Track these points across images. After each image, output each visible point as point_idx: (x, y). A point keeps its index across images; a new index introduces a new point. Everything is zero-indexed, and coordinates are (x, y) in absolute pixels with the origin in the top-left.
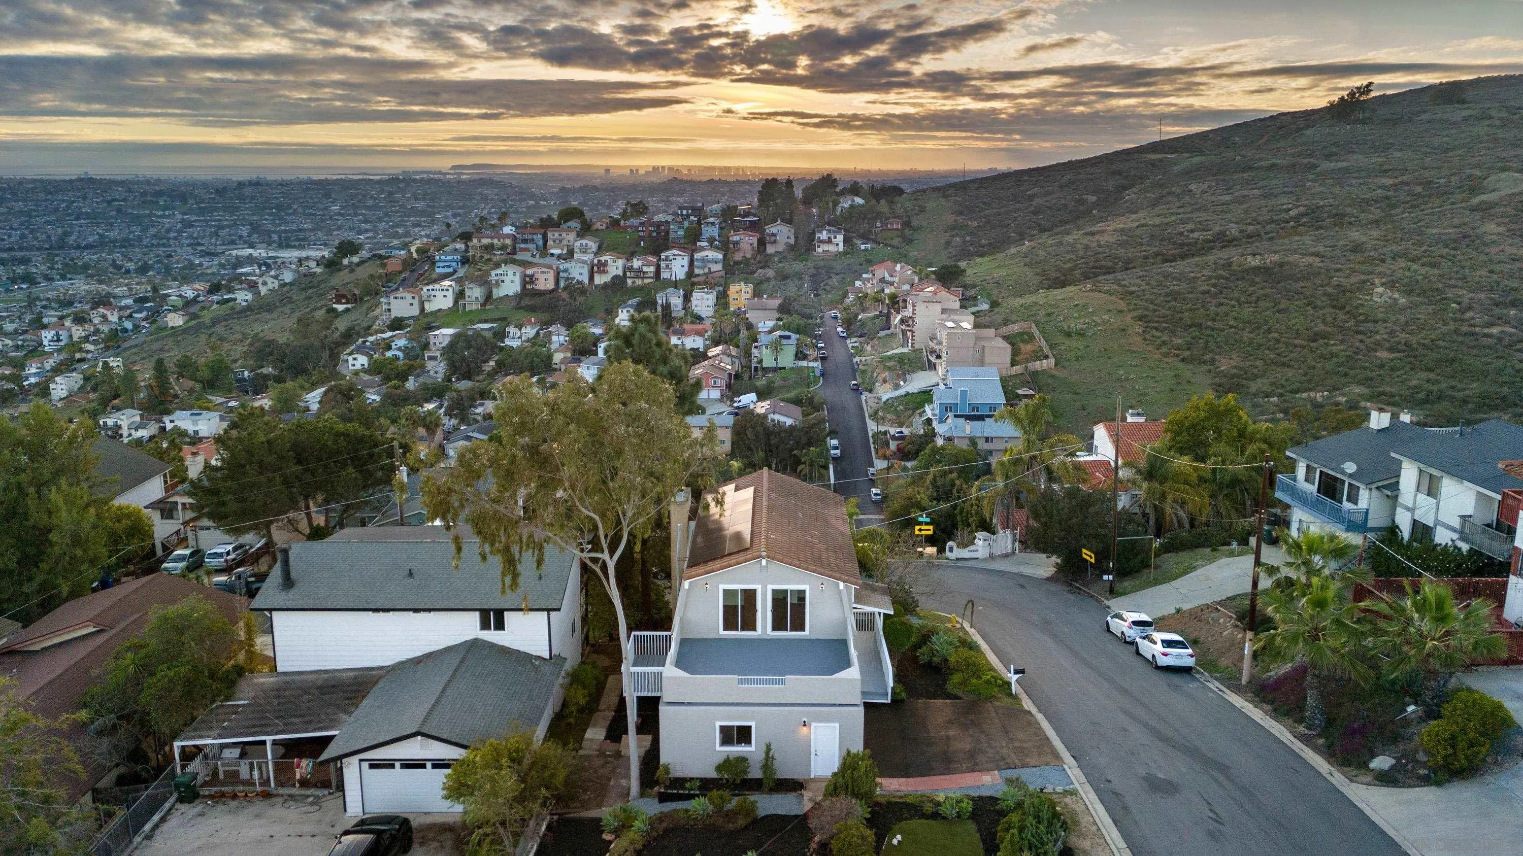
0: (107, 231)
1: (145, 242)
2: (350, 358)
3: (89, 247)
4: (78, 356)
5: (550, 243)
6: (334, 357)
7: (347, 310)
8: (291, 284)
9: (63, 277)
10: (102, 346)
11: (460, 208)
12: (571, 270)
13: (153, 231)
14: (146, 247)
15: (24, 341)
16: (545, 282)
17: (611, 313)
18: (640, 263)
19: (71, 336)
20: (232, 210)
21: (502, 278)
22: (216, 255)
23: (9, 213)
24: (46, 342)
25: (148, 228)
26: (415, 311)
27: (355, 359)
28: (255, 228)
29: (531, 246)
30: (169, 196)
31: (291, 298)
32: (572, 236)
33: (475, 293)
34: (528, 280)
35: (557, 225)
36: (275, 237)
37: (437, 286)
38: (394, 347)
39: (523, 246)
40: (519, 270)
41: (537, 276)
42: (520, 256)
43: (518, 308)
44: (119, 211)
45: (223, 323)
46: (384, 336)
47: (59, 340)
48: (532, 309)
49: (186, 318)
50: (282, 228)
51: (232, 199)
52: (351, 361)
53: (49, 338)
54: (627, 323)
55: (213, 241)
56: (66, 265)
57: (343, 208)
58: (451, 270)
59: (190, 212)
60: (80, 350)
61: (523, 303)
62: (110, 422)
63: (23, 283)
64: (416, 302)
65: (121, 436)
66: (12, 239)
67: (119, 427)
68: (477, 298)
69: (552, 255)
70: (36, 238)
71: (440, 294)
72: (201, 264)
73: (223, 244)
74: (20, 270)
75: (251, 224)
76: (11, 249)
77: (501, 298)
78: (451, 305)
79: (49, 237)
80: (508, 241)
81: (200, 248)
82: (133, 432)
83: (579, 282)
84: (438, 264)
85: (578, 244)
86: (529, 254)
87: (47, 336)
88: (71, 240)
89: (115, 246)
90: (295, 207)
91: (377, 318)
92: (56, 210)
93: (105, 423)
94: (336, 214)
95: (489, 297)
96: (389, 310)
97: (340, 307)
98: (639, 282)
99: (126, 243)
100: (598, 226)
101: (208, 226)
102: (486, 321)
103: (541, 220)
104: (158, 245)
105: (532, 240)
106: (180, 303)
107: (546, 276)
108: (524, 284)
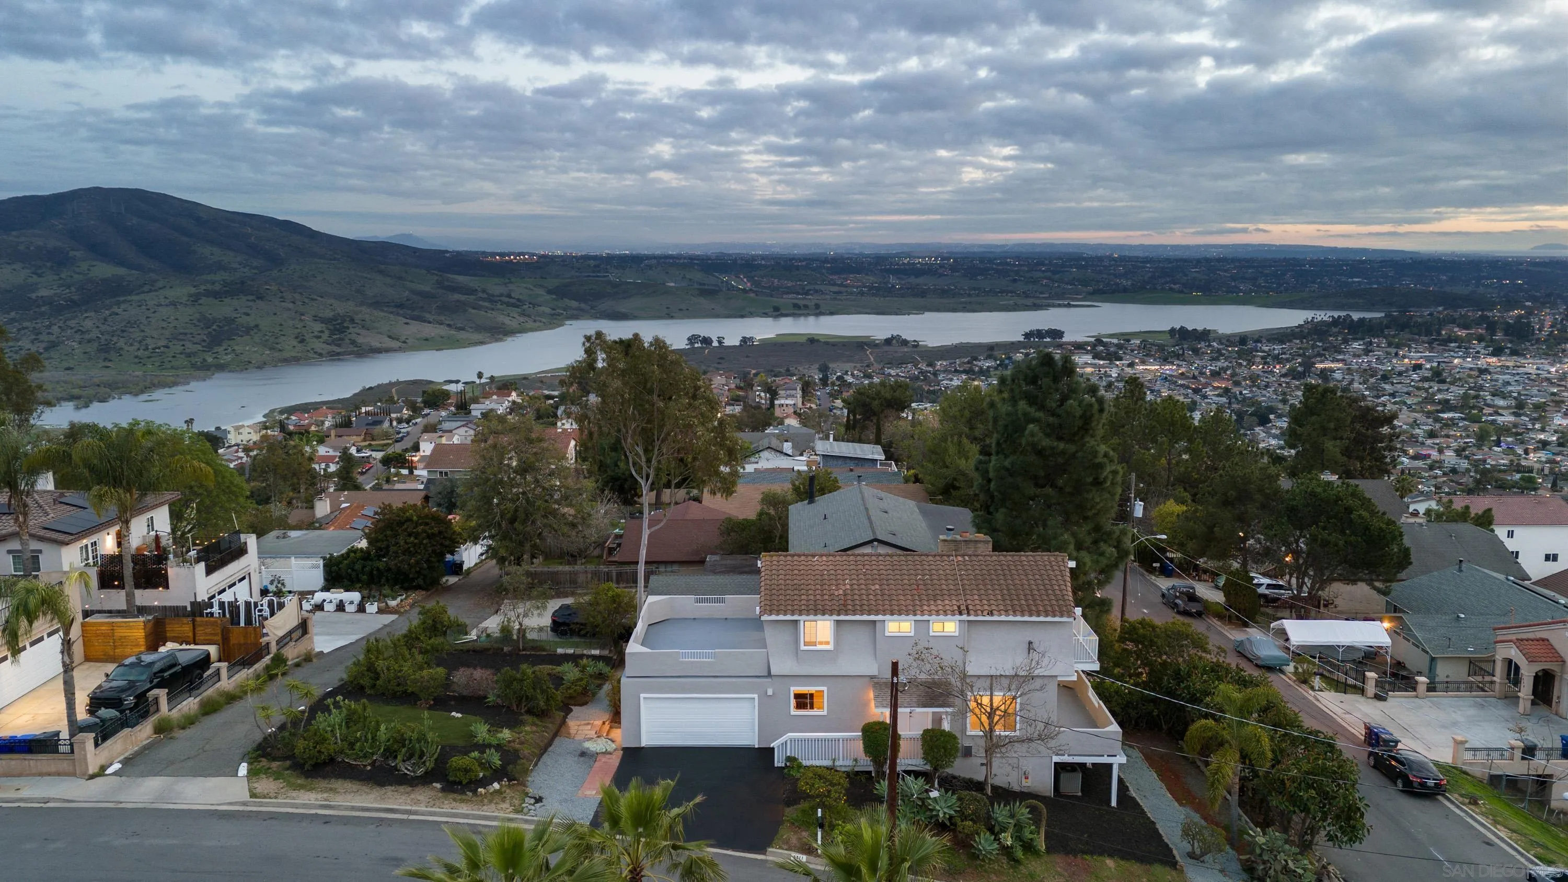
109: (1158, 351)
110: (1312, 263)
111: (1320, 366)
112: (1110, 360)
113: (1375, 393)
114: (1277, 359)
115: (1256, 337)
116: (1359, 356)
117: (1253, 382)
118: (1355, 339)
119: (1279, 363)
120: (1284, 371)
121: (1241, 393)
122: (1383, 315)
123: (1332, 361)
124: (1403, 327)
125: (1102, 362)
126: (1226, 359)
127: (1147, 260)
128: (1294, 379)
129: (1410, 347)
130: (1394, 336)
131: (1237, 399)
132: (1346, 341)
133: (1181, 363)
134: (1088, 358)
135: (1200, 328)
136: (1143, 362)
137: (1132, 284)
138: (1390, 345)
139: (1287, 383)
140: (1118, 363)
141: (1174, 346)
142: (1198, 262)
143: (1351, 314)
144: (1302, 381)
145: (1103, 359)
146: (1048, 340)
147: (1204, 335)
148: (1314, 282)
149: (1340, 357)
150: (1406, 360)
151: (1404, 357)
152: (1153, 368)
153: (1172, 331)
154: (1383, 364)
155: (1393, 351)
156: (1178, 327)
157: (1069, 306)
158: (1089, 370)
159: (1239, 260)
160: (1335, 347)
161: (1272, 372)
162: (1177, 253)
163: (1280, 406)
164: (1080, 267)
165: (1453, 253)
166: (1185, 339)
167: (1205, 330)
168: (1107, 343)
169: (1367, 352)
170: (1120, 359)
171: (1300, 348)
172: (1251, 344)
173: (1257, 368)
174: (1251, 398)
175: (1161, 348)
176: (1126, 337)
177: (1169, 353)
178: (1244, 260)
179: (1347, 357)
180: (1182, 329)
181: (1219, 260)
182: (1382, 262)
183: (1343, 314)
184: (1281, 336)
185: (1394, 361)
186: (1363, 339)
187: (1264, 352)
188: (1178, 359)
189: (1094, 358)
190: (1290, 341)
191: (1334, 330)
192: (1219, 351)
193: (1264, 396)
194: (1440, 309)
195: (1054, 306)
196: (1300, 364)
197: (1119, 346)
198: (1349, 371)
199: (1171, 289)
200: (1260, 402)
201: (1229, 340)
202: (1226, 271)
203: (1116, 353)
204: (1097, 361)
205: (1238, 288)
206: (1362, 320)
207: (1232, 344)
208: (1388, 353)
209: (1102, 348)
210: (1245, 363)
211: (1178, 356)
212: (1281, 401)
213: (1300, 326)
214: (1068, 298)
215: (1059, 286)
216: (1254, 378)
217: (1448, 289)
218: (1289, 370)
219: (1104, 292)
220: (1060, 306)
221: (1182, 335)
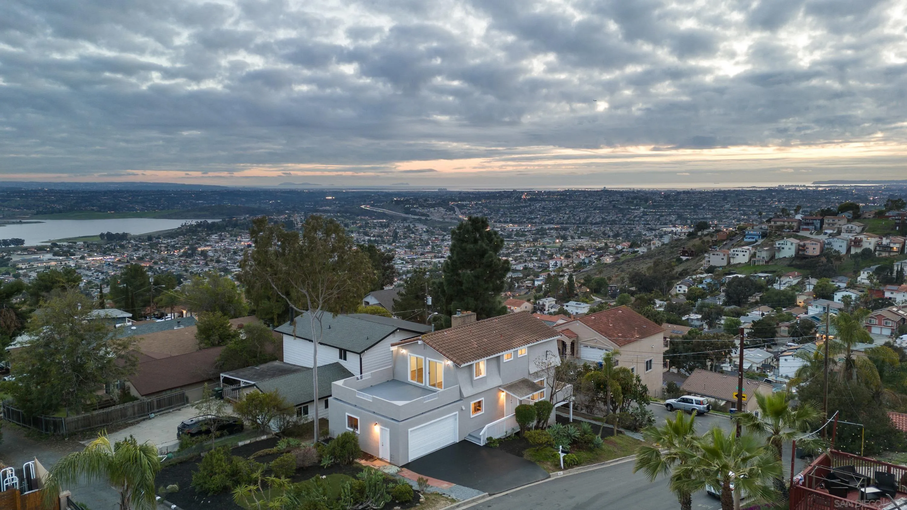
0: (607, 216)
1: (623, 221)
2: (678, 287)
3: (596, 223)
4: (561, 274)
5: (825, 226)
6: (670, 286)
7: (687, 260)
8: (667, 244)
9: (579, 238)
10: (572, 270)
11: (808, 207)
12: (833, 243)
13: (628, 216)
14: (622, 224)
15: (542, 265)
16: (813, 250)
17: (857, 273)
18: (888, 241)
19: (562, 264)
20: (669, 206)
21: (783, 246)
22: (655, 230)
23: (566, 206)
24: (551, 266)
25: (626, 215)
26: (724, 263)
27: (680, 287)
28: (680, 217)
29: (811, 227)
30: (640, 199)
31: (664, 252)
32: (844, 221)
33: (764, 254)
34: (801, 249)
35: (835, 214)
36: (689, 221)
37: (740, 249)
38: (704, 282)
39: (805, 227)
40: (796, 241)
41: (807, 246)
42: (802, 233)
43: (790, 266)
44: (614, 206)
45: (627, 263)
46: (702, 276)
47: (556, 266)
48: (798, 267)
49: (614, 259)
50: (695, 217)
51: (671, 200)
52: (678, 288)
53: (553, 264)
54: (867, 282)
55: (656, 223)
56: (582, 232)
57: (732, 206)
58: (754, 240)
59: (649, 207)
60: (562, 271)
61: (794, 263)
62: (541, 303)
63: (561, 239)
64: (726, 258)
65: (545, 310)
66: (565, 219)
67: (544, 305)
68: (763, 258)
69: (826, 234)
70: (574, 219)
71: (741, 254)
72: (645, 235)
73: (661, 224)
74: (562, 233)
75: (678, 214)
76: (562, 223)
77: (780, 259)
78: (747, 261)
79: (580, 218)
80: (795, 224)
81: (647, 226)
82: (550, 309)
83: (838, 252)
84: (747, 237)
85: (845, 227)
86: (809, 232)
87: (552, 262)
88: (589, 220)
89: (608, 224)
90: (704, 205)
91: (702, 265)
92: (586, 205)
93: (539, 303)
94: (727, 210)
95: (772, 257)
96: (709, 261)
97: (684, 258)
98: (884, 254)
99: (614, 222)
100: (867, 215)
101: (655, 214)
102: (766, 272)
103: (822, 211)
104: (628, 224)
105: (812, 224)
106: (614, 252)
107: (814, 246)
108: (798, 251)
109: (97, 248)
110: (176, 193)
111: (199, 249)
112: (66, 256)
113: (233, 261)
114: (174, 247)
115: (156, 235)
116: (218, 242)
117: (165, 261)
118: (213, 234)
119: (176, 249)
120: (181, 253)
121: (160, 269)
122: (221, 220)
123: (205, 246)
124: (235, 225)
125: (61, 258)
126: (144, 250)
127: (69, 192)
128: (187, 257)
129: (241, 236)
130: (231, 231)
131: (158, 272)
132: (208, 235)
133: (116, 254)
134: (49, 256)
135: (121, 232)
136: (90, 256)
137: (63, 208)
138: (231, 235)
139: (185, 260)
140: (73, 257)
141: (106, 244)
142: (105, 193)
143: (207, 220)
144: (192, 258)
145: (61, 256)
146: (13, 246)
147: (124, 236)
148: (178, 204)
149: (208, 244)
150: (242, 243)
151: (241, 241)
152: (98, 258)
153: (102, 236)
154: (231, 246)
155: (235, 238)
156: (106, 233)
157: (21, 223)
158: (53, 263)
159: (132, 192)
160: (203, 238)
161: (173, 255)
162: (88, 188)
163: (185, 273)
164: (21, 197)
165: (244, 187)
166: (112, 240)
167: (124, 233)
168: (60, 245)
169: (222, 240)
170: (74, 255)
171: (185, 240)
172: (155, 240)
173: (165, 253)
174: (167, 271)
175: (99, 246)
176: (73, 241)
177: (105, 249)
178: (134, 191)
179: (212, 243)
180: (108, 233)
181: (119, 192)
182: (212, 192)
183: (203, 220)
184: (171, 234)
185: (236, 244)
186: (216, 233)
187: (165, 244)
188: (113, 252)
189: (54, 255)
190: (177, 237)
191: (199, 229)
192: (136, 245)
193: (174, 269)
194: (247, 216)
195: (9, 223)
196: (189, 249)
197: (70, 247)
198: (216, 251)
199: (93, 210)
200: (173, 273)
201: (140, 238)
202: (125, 198)
203: (69, 251)
204: (57, 257)
205: (134, 208)
206: (213, 223)
207: (144, 241)
208: (232, 240)
209: (57, 249)
210: (156, 251)
211: (113, 250)
212: (184, 271)
213: (179, 228)
214: (19, 218)
215: (9, 210)
216: (165, 260)
217: (247, 205)
218: (184, 252)
219: (45, 213)
220: (14, 223)
221: (109, 237)
